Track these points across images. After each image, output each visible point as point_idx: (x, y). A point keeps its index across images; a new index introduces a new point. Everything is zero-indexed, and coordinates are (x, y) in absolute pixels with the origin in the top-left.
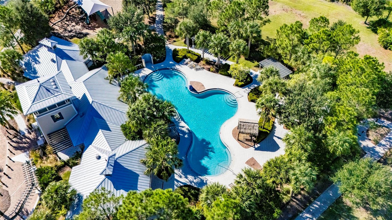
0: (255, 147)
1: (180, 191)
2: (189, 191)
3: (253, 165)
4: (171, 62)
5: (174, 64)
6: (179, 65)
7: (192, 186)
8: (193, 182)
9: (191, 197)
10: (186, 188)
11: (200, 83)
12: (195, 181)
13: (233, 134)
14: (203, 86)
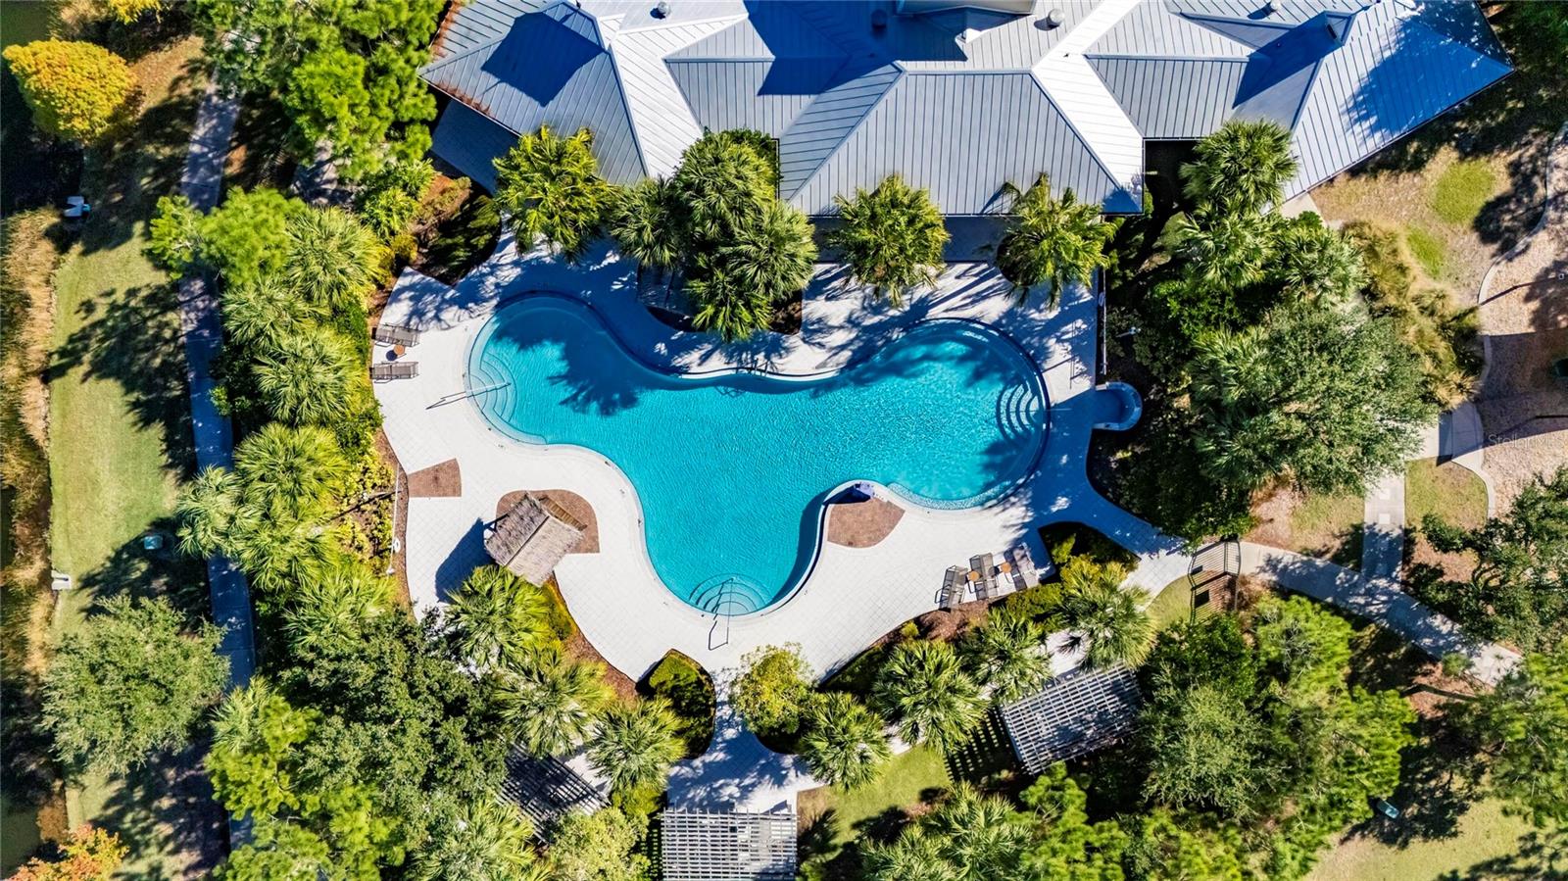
0: (488, 526)
1: (484, 223)
2: (467, 245)
3: (436, 478)
4: (1062, 503)
5: (1047, 509)
6: (1024, 525)
7: (478, 263)
8: (491, 273)
9: (449, 241)
10: (481, 241)
11: (873, 541)
12: (492, 280)
13: (579, 498)
14: (850, 544)
